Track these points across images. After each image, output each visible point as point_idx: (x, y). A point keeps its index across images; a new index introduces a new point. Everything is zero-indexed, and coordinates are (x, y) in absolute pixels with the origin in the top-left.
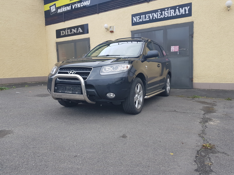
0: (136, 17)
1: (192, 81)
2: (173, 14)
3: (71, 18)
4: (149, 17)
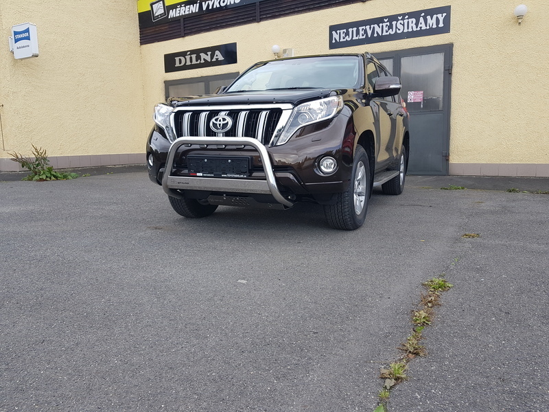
0: (338, 32)
1: (448, 160)
2: (414, 27)
3: (199, 29)
4: (366, 31)
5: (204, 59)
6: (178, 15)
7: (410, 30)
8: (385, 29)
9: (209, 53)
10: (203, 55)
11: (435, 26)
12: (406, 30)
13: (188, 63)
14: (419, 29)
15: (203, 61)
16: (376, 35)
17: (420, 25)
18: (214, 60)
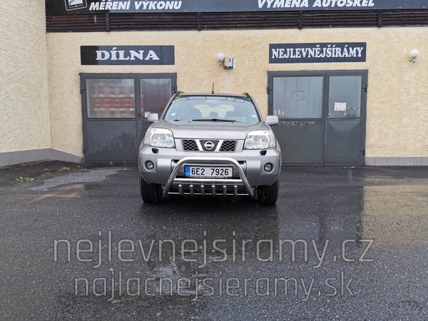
0: (277, 50)
2: (340, 54)
3: (130, 26)
4: (301, 52)
5: (135, 57)
6: (102, 8)
7: (337, 56)
8: (317, 53)
9: (141, 52)
10: (133, 53)
11: (355, 56)
12: (333, 56)
13: (114, 58)
14: (343, 56)
15: (132, 58)
16: (309, 56)
17: (344, 54)
18: (147, 58)
